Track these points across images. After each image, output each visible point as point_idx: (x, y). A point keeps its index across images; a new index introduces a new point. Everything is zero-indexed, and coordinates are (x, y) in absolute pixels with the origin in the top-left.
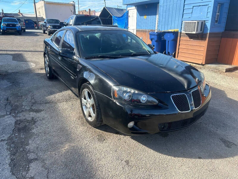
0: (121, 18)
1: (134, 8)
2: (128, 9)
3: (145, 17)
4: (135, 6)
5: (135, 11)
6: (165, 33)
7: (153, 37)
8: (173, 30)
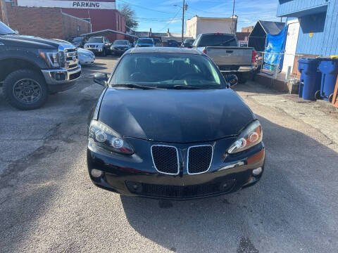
0: (278, 37)
1: (297, 20)
2: (289, 22)
3: (310, 35)
4: (299, 18)
5: (298, 25)
6: (320, 60)
7: (302, 65)
8: (332, 57)
